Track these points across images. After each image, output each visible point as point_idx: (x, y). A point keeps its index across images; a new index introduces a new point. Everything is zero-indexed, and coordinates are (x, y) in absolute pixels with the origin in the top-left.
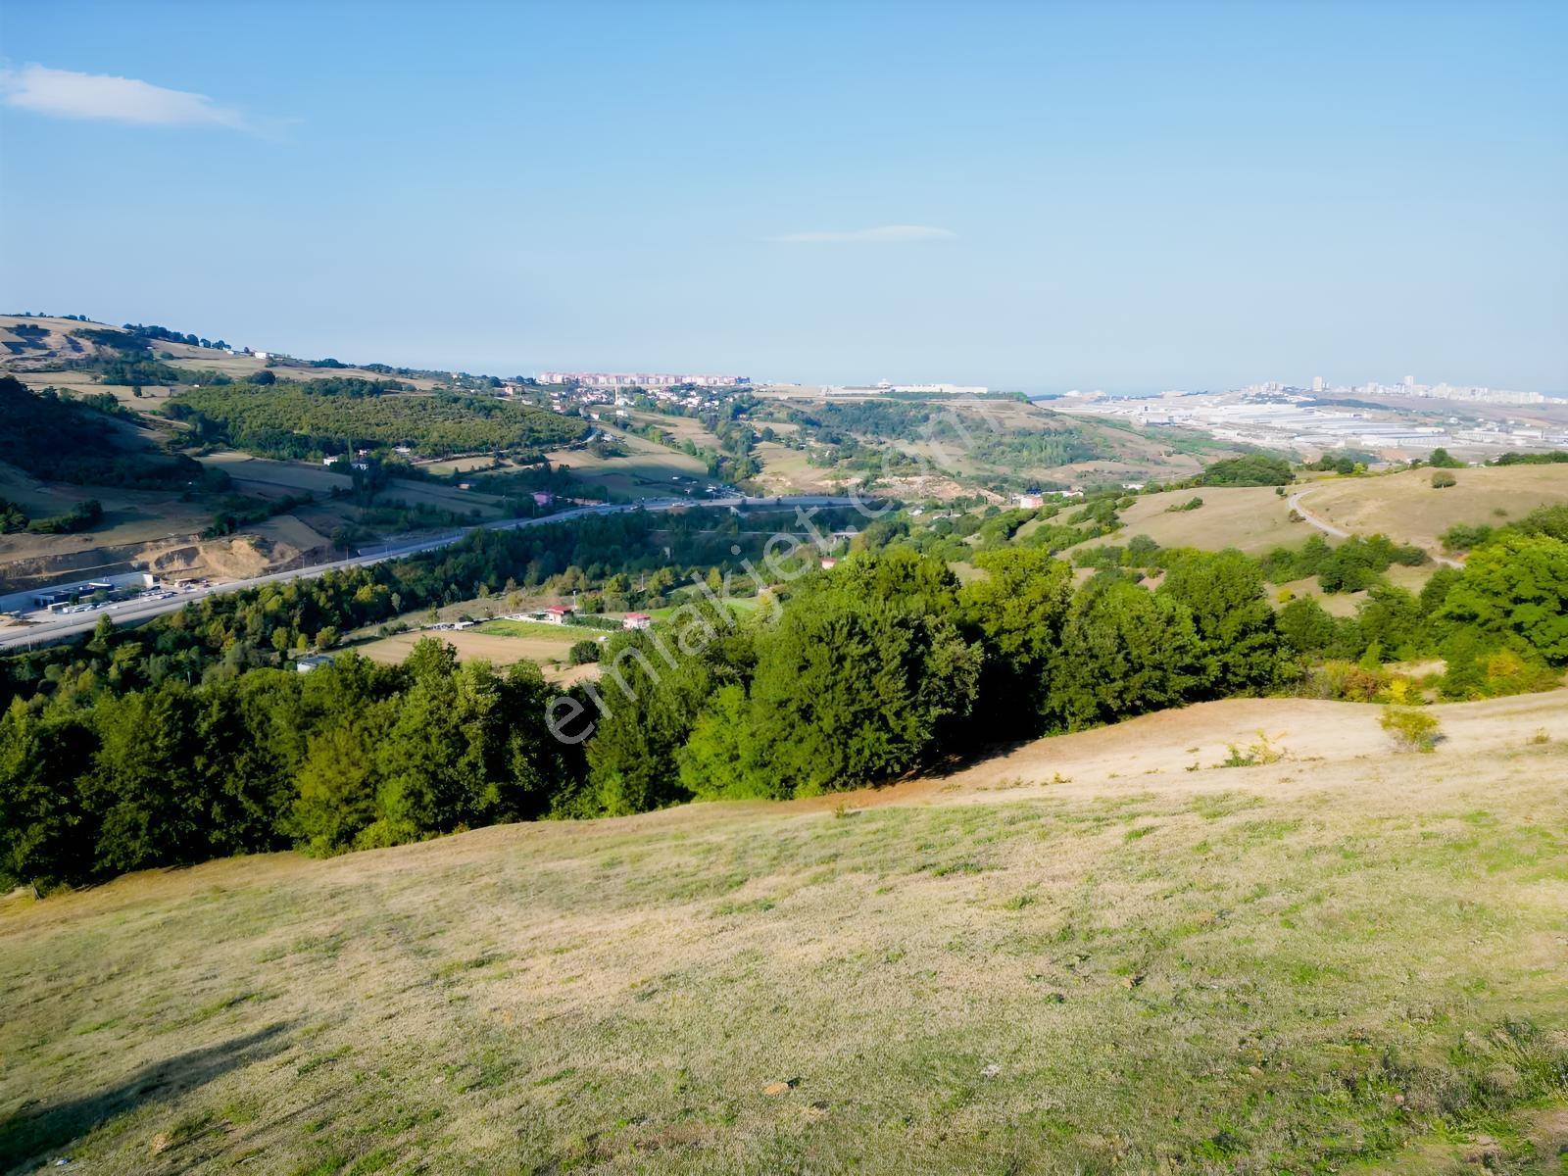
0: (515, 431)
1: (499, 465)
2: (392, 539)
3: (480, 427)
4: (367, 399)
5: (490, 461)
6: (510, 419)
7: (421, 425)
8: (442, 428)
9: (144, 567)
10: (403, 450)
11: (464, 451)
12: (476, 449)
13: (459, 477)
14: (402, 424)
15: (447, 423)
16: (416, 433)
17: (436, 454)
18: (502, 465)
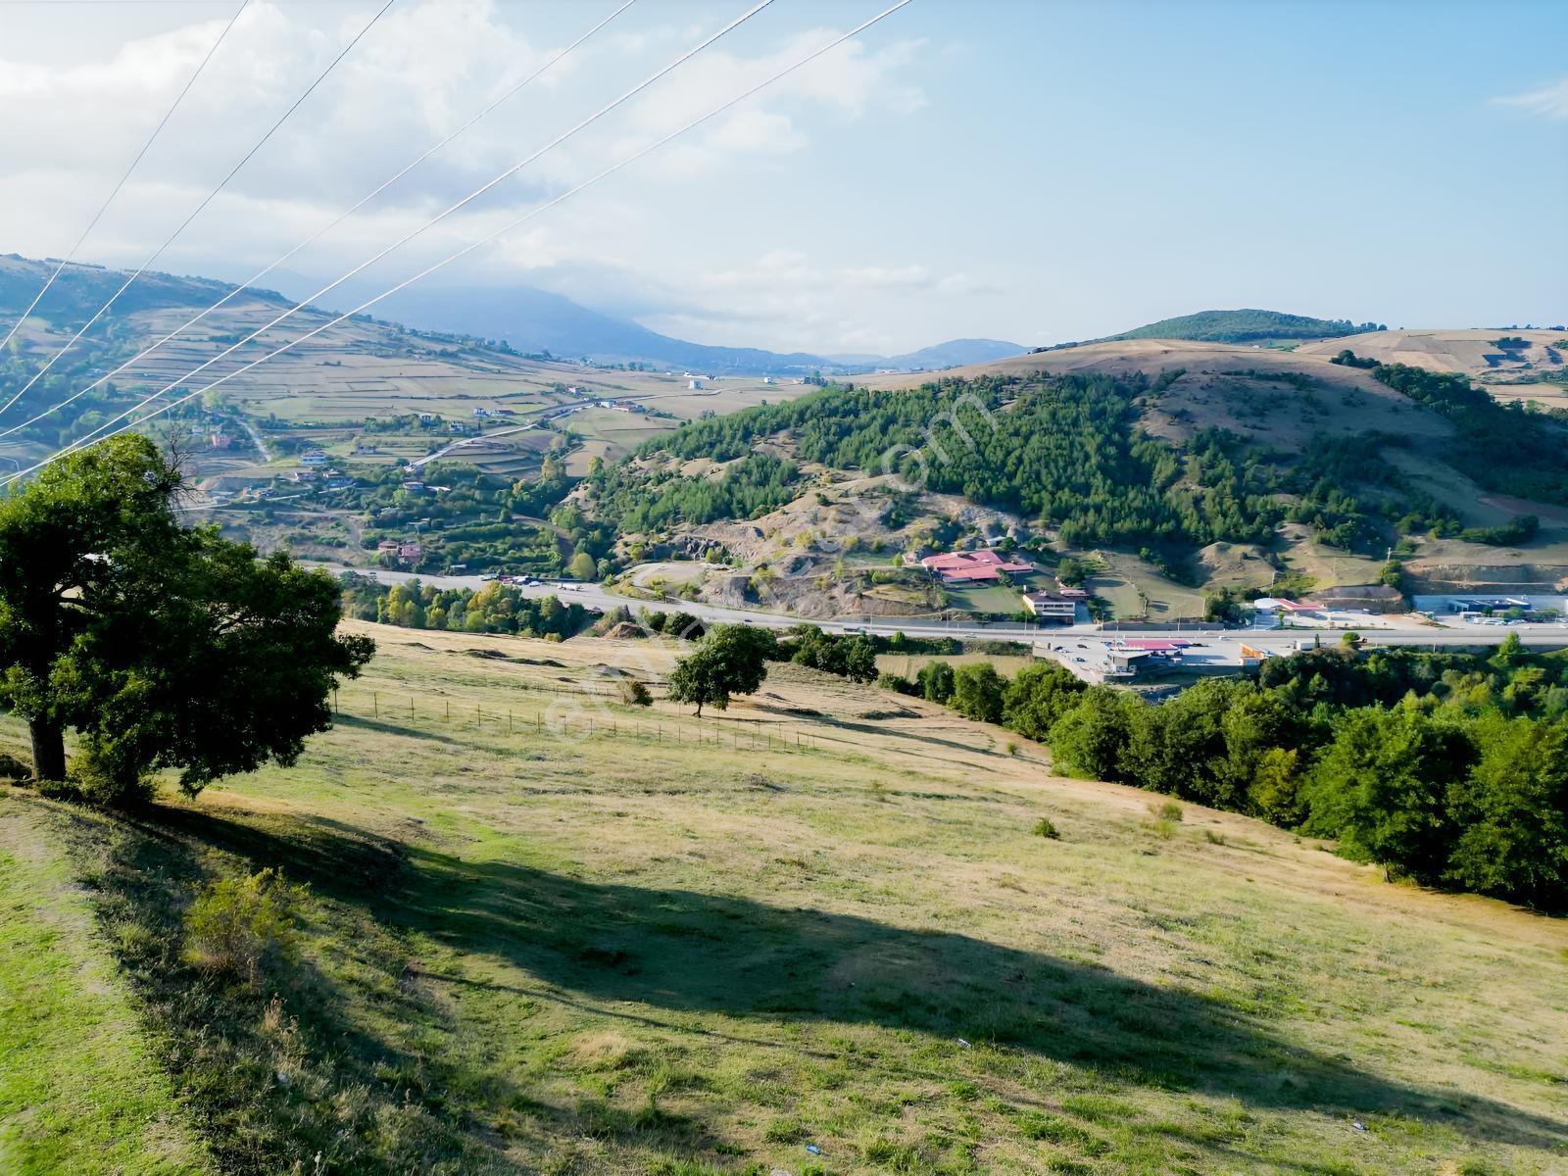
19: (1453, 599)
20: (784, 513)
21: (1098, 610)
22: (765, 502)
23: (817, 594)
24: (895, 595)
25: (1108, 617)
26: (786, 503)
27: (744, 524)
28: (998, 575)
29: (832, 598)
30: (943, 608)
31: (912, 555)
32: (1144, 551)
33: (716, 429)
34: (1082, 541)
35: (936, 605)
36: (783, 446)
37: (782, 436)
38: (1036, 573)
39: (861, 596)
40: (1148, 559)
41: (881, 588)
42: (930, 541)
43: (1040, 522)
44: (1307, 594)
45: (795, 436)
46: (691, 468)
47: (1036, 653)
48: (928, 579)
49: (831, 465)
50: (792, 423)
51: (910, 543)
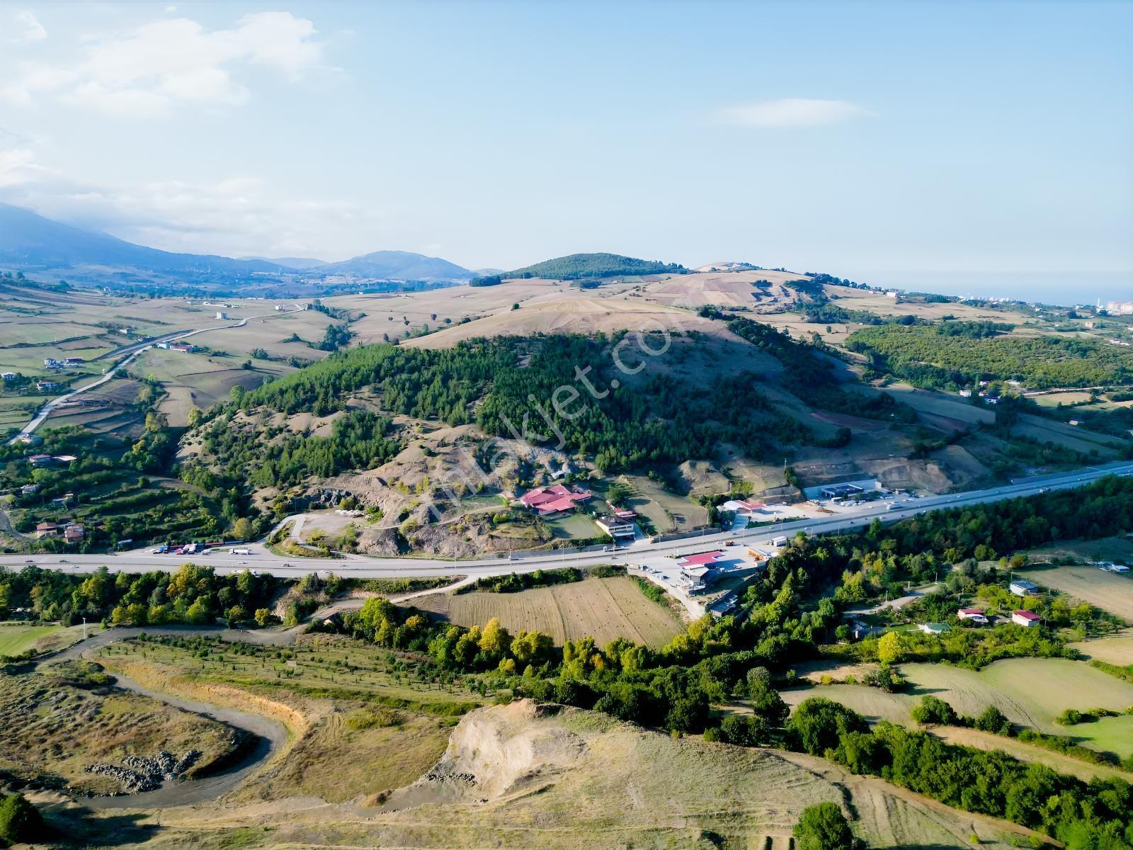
0: (1110, 369)
1: (1094, 401)
2: (1032, 471)
3: (1076, 365)
4: (984, 340)
5: (1086, 397)
6: (1104, 359)
7: (1028, 362)
8: (1045, 366)
9: (875, 477)
10: (1014, 383)
11: (1064, 386)
12: (1075, 385)
13: (1064, 413)
14: (1011, 361)
15: (1048, 361)
16: (1024, 369)
17: (1041, 388)
18: (1099, 401)
19: (824, 488)
20: (400, 464)
21: (646, 528)
22: (377, 454)
23: (456, 538)
24: (516, 533)
25: (651, 531)
26: (396, 452)
27: (366, 475)
28: (573, 505)
29: (469, 540)
30: (551, 539)
31: (510, 495)
32: (651, 473)
33: (308, 386)
34: (612, 469)
35: (545, 537)
36: (369, 399)
37: (366, 391)
38: (593, 499)
39: (492, 537)
40: (654, 479)
41: (503, 527)
42: (517, 480)
43: (580, 456)
44: (751, 496)
45: (378, 391)
46: (299, 422)
47: (630, 572)
48: (530, 514)
49: (416, 416)
50: (371, 379)
51: (503, 483)
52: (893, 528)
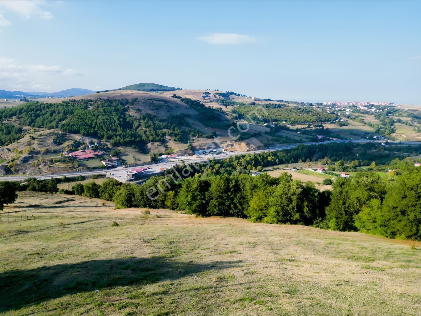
0: (315, 117)
2: (278, 145)
3: (304, 116)
4: (277, 109)
5: (306, 126)
6: (314, 115)
7: (289, 116)
8: (295, 116)
10: (284, 122)
11: (300, 123)
12: (303, 123)
13: (298, 130)
14: (284, 115)
16: (288, 118)
17: (292, 124)
18: (310, 127)
19: (202, 151)
20: (18, 143)
21: (123, 163)
22: (10, 140)
23: (34, 168)
24: (61, 165)
25: (126, 164)
26: (18, 139)
27: (2, 147)
28: (94, 156)
29: (39, 168)
30: (78, 167)
31: (66, 153)
32: (133, 146)
34: (116, 144)
35: (75, 167)
36: (15, 121)
37: (14, 118)
38: (105, 154)
39: (50, 167)
40: (134, 148)
41: (57, 164)
42: (71, 148)
43: (104, 140)
44: (173, 153)
45: (19, 118)
47: (107, 176)
48: (72, 159)
49: (34, 126)
50: (17, 113)
51: (65, 149)
52: (221, 161)
